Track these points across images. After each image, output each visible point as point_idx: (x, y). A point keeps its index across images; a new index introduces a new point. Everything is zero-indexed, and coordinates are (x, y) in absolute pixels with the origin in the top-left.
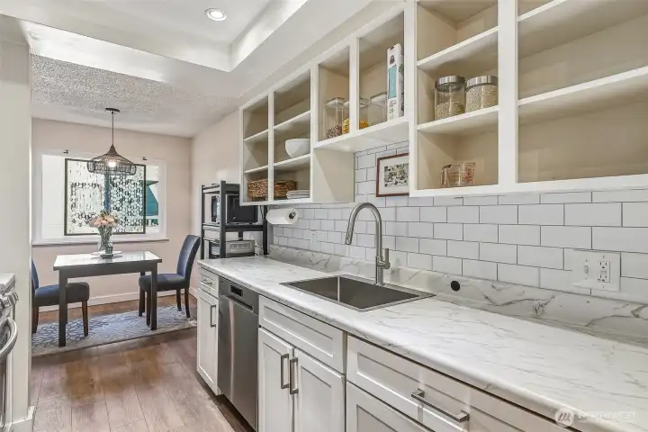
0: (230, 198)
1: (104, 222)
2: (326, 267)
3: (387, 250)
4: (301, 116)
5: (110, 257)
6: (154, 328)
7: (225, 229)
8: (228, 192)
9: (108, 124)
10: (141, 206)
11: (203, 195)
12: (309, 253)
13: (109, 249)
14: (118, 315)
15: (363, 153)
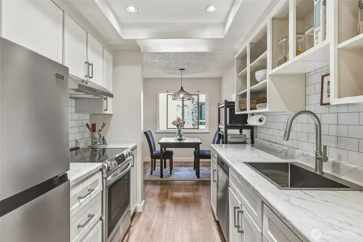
0: (230, 110)
1: (179, 123)
2: (286, 156)
3: (325, 147)
4: (262, 56)
5: (181, 140)
6: (198, 177)
7: (227, 127)
8: (228, 107)
9: (180, 76)
10: (197, 115)
11: (219, 108)
12: (276, 145)
13: (181, 136)
14: (186, 168)
15: (311, 73)
